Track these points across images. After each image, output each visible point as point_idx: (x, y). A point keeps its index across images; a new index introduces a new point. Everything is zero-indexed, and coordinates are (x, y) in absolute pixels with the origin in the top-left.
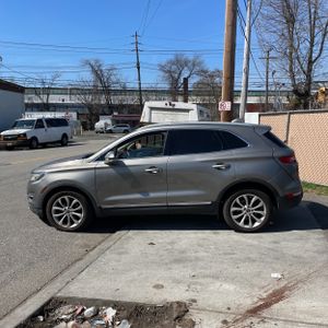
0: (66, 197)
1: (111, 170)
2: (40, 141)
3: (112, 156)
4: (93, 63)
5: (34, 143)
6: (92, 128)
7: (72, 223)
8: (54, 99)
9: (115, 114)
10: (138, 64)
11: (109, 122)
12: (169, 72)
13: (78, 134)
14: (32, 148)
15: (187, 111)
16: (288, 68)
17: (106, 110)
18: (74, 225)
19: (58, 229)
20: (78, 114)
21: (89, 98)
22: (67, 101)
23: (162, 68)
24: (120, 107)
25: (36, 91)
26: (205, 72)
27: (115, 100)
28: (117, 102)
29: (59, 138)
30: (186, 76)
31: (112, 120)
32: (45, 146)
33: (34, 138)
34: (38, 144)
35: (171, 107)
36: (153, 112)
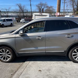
0: (3, 49)
1: (22, 38)
2: (5, 25)
3: (22, 32)
4: (19, 4)
5: (3, 26)
6: (20, 22)
7: (7, 59)
8: (10, 14)
9: (25, 18)
10: (31, 5)
11: (24, 20)
12: (39, 7)
13: (16, 23)
14: (2, 27)
16: (72, 4)
17: (23, 17)
18: (8, 60)
19: (1, 61)
20: (16, 18)
21: (18, 14)
22: (13, 15)
23: (37, 6)
24: (26, 16)
25: (5, 12)
26: (48, 7)
27: (25, 14)
28: (25, 15)
29: (10, 24)
30: (43, 8)
31: (25, 20)
32: (6, 26)
33: (3, 25)
34: (4, 26)
35: (41, 15)
36: (36, 16)
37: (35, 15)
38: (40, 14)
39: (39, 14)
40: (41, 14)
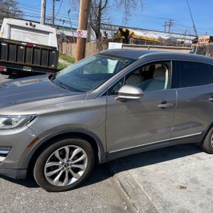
15: (48, 33)
35: (31, 27)
36: (12, 29)
37: (11, 26)
38: (29, 26)
39: (25, 26)
40: (31, 25)
